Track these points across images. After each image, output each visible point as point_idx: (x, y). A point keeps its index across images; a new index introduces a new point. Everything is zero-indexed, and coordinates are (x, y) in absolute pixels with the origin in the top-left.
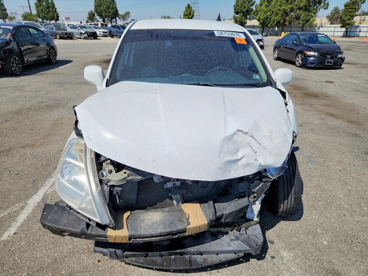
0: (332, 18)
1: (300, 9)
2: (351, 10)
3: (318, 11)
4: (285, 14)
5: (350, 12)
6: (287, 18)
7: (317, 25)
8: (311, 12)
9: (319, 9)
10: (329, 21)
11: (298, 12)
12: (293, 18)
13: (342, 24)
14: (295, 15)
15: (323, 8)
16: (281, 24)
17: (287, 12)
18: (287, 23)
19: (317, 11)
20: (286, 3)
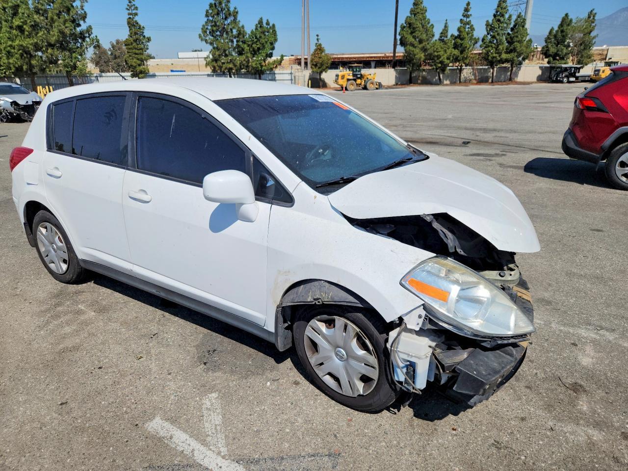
0: (98, 62)
1: (51, 45)
2: (137, 51)
3: (86, 50)
4: (26, 53)
5: (136, 54)
6: (34, 62)
7: (92, 74)
8: (74, 52)
9: (87, 48)
10: (96, 66)
11: (50, 51)
12: (45, 62)
13: (132, 71)
14: (47, 57)
15: (92, 47)
16: (26, 72)
17: (29, 51)
18: (35, 70)
19: (84, 50)
20: (19, 34)
